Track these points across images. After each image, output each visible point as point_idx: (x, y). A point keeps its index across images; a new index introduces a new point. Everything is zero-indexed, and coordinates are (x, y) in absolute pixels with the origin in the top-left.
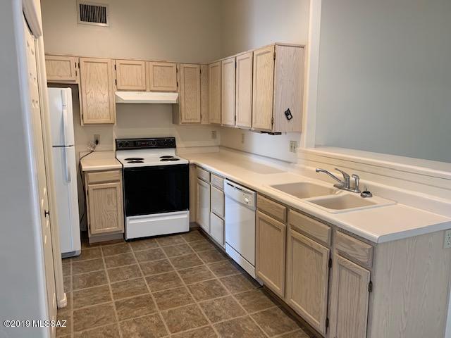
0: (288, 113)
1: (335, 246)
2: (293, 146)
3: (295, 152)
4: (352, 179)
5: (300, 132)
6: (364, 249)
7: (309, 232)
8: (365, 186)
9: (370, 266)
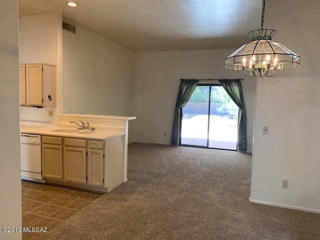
0: (50, 97)
1: (89, 146)
2: (51, 114)
3: (52, 116)
4: (86, 125)
5: (55, 106)
6: (101, 144)
7: (76, 145)
8: (92, 127)
9: (103, 149)
